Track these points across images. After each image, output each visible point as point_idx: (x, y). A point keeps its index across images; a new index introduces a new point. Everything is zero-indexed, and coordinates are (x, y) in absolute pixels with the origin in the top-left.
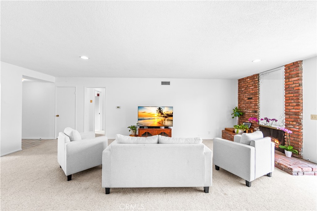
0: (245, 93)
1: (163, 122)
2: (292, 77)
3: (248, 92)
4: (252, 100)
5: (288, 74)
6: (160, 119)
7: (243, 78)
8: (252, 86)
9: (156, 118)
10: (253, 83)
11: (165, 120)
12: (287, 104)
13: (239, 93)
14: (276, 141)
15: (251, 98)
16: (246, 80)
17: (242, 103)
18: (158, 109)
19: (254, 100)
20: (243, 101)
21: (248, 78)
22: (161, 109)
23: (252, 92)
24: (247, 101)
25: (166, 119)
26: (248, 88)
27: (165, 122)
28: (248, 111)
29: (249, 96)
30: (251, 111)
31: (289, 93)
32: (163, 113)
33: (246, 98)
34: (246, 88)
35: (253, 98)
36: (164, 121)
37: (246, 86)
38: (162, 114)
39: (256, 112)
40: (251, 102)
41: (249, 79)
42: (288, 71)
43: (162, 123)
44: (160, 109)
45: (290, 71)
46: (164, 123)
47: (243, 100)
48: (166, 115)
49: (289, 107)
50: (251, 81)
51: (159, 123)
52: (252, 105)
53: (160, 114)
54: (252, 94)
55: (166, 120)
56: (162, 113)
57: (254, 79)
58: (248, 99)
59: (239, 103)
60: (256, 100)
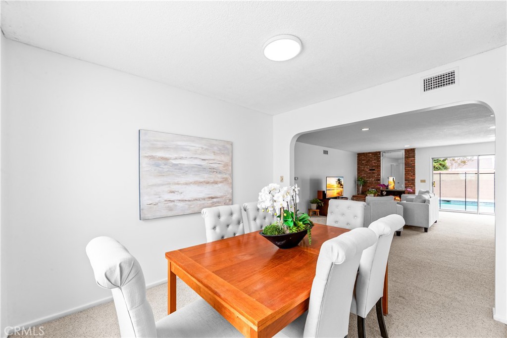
0: (367, 165)
2: (410, 158)
3: (370, 165)
5: (407, 155)
6: (339, 190)
7: (364, 153)
8: (375, 160)
9: (336, 188)
10: (375, 158)
12: (407, 174)
13: (359, 165)
14: (397, 199)
15: (374, 170)
16: (368, 155)
20: (363, 172)
21: (369, 153)
22: (341, 181)
26: (369, 161)
28: (370, 180)
29: (371, 168)
30: (374, 180)
31: (408, 167)
33: (367, 169)
35: (376, 170)
39: (379, 180)
40: (373, 173)
41: (371, 155)
44: (339, 180)
45: (409, 154)
46: (341, 193)
47: (364, 170)
49: (408, 176)
50: (374, 156)
51: (338, 194)
52: (374, 175)
53: (339, 185)
54: (374, 166)
57: (377, 155)
58: (370, 170)
59: (358, 173)
60: (379, 171)
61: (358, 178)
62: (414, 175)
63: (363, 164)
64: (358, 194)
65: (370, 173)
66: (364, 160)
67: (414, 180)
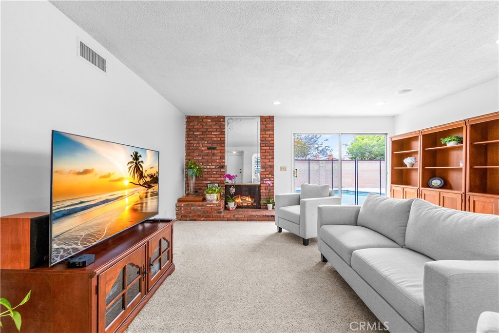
0: (203, 139)
1: (142, 204)
2: (267, 130)
3: (207, 139)
4: (215, 151)
5: (264, 126)
6: (136, 194)
7: (198, 117)
8: (216, 131)
9: (126, 192)
10: (217, 127)
11: (146, 197)
12: (264, 157)
13: (189, 139)
15: (214, 148)
16: (204, 120)
17: (195, 154)
18: (132, 160)
19: (219, 151)
20: (197, 151)
21: (207, 117)
22: (140, 159)
23: (215, 139)
24: (207, 151)
25: (150, 190)
26: (207, 133)
27: (146, 203)
28: (208, 167)
29: (210, 145)
30: (214, 167)
31: (266, 146)
32: (144, 172)
33: (203, 147)
34: (205, 132)
35: (217, 148)
36: (145, 199)
37: (204, 130)
38: (141, 176)
39: (223, 167)
40: (213, 154)
41: (209, 121)
42: (265, 123)
43: (142, 207)
44: (136, 157)
45: (267, 124)
46: (144, 205)
47: (198, 149)
48: (148, 179)
49: (265, 161)
50: (215, 123)
51: (134, 210)
52: (215, 158)
53: (136, 176)
54: (215, 142)
55: (149, 194)
56: (142, 172)
57: (219, 122)
58: (209, 149)
59: (188, 154)
60: (223, 152)
61: (187, 163)
62: (273, 158)
63: (196, 136)
64: (188, 195)
65: (207, 155)
66: (198, 130)
67: (272, 167)
